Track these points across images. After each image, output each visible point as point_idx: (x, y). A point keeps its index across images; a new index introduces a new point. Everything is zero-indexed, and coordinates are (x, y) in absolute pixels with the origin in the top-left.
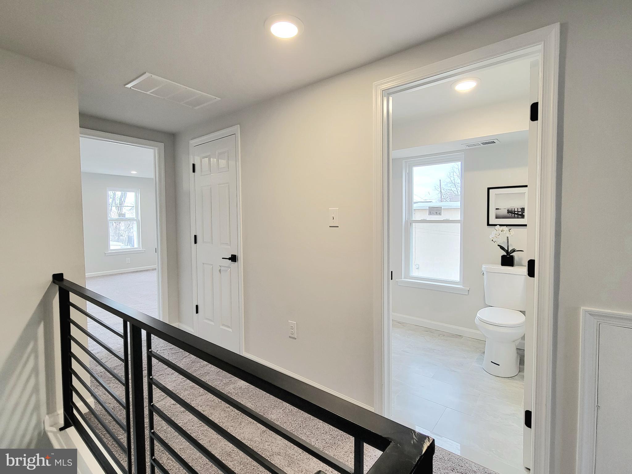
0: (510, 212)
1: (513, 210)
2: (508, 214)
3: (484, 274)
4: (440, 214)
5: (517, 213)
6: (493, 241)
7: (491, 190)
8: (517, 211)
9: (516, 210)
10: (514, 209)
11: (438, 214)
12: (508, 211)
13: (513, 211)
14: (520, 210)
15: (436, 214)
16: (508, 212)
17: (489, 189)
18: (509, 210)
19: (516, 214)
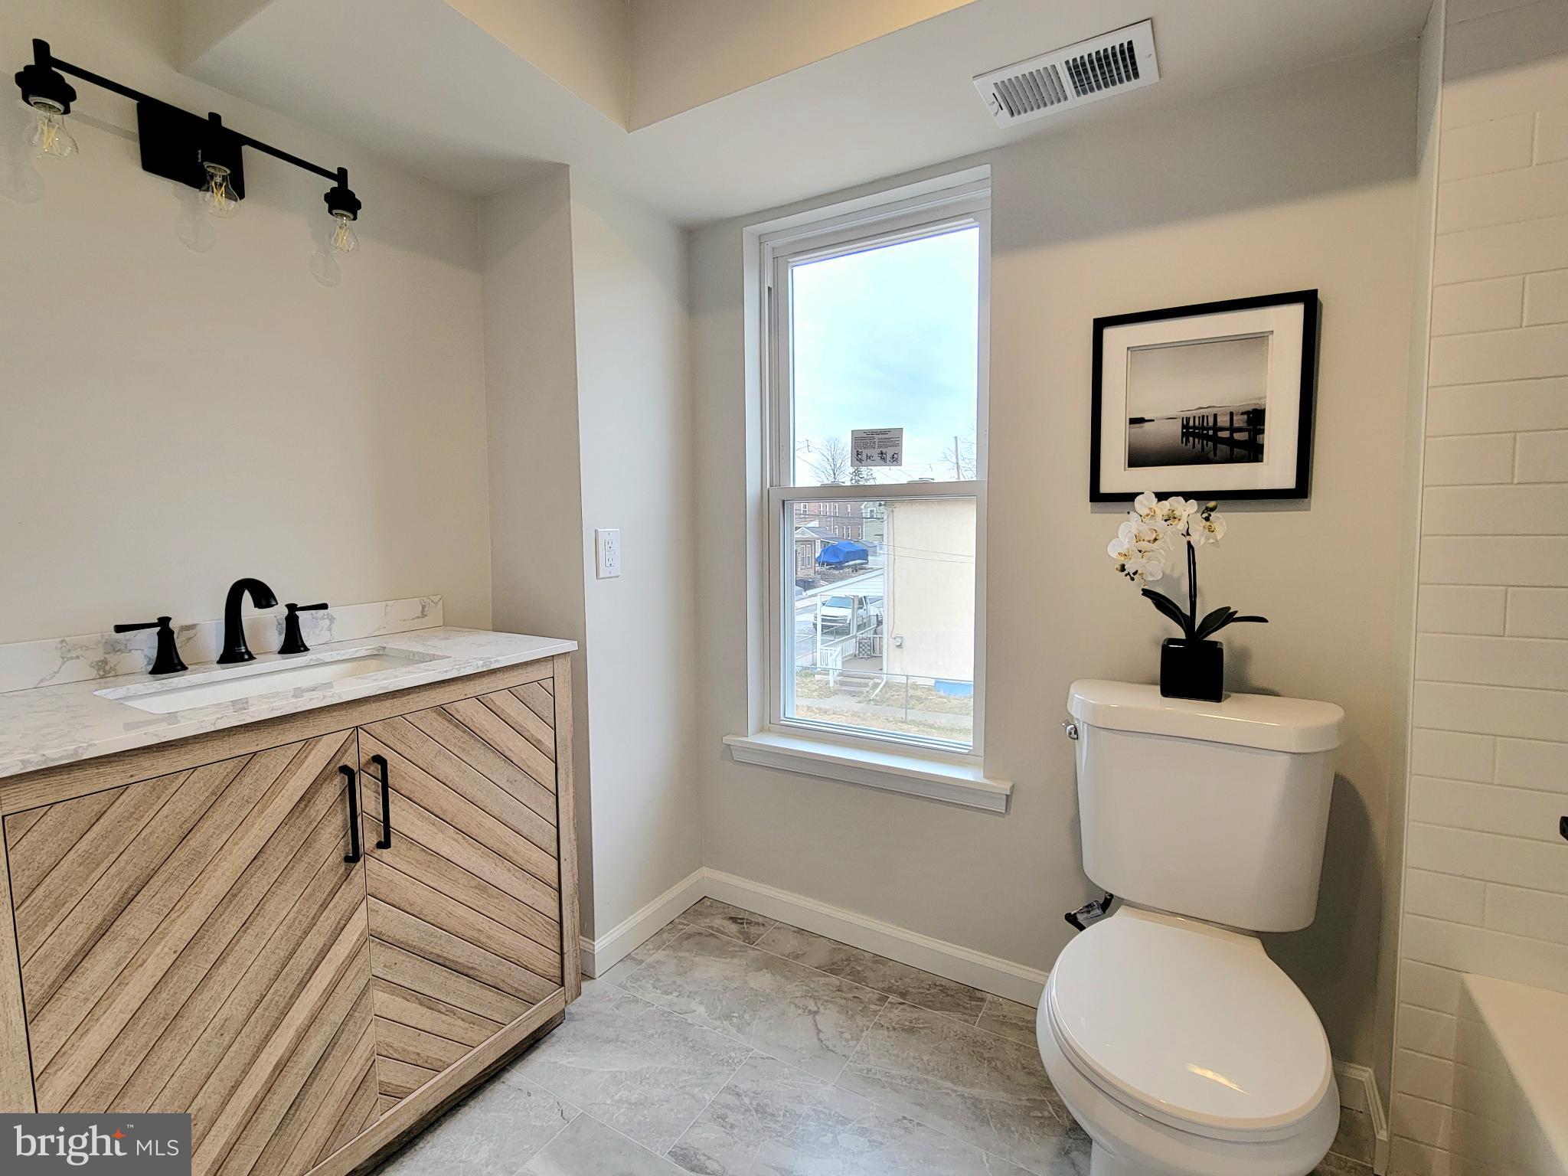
0: (1195, 435)
1: (1211, 423)
2: (1187, 441)
3: (1076, 732)
4: (896, 459)
5: (1225, 434)
6: (1123, 568)
7: (1109, 333)
8: (1228, 424)
9: (1223, 422)
10: (1215, 416)
11: (888, 458)
12: (1183, 427)
13: (1208, 429)
14: (1240, 421)
15: (882, 462)
16: (1183, 434)
17: (1100, 325)
18: (1191, 424)
19: (1223, 441)
